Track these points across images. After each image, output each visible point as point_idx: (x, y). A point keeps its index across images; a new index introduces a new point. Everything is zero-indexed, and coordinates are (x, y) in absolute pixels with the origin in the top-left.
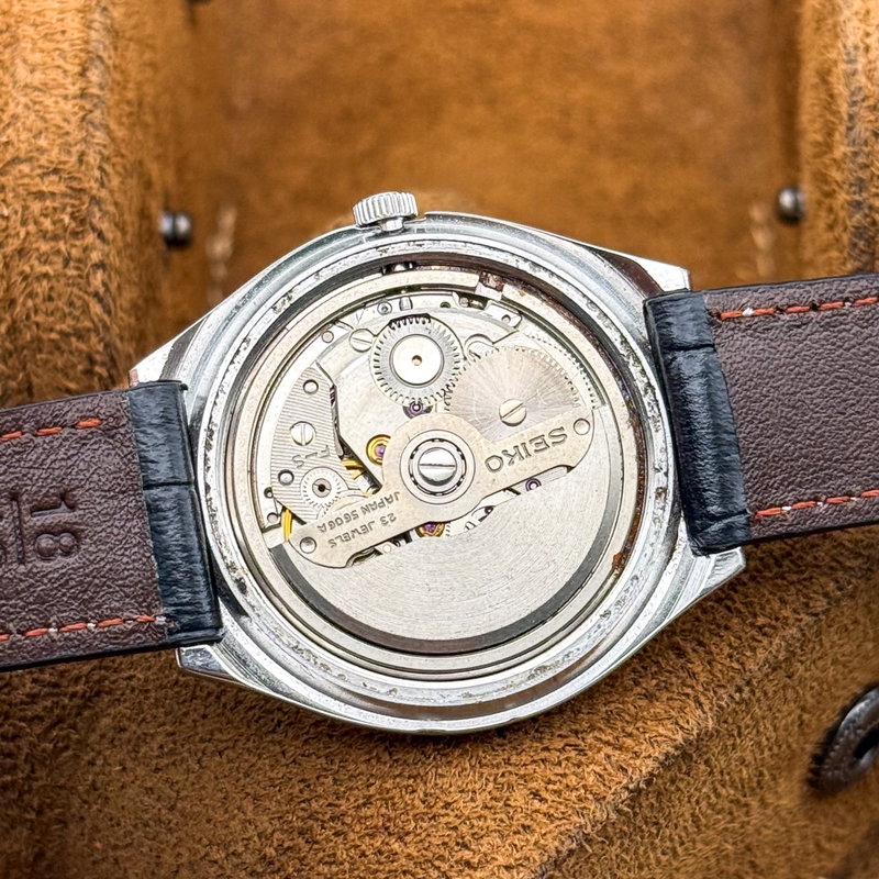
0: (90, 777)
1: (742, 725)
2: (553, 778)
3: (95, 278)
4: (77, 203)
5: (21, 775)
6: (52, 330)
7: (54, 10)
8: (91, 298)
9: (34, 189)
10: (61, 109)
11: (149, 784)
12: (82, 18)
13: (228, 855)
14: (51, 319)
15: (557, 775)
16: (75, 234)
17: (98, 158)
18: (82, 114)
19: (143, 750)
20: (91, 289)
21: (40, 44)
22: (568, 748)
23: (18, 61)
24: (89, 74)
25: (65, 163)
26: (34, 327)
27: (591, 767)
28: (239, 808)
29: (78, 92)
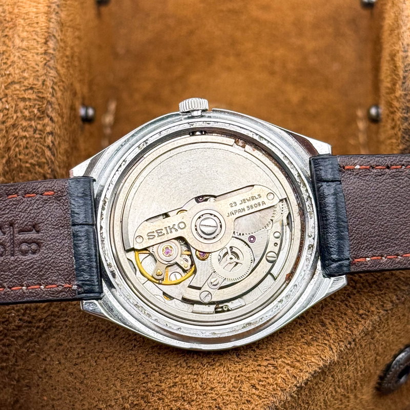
0: (44, 366)
1: (350, 359)
2: (262, 379)
3: (48, 139)
4: (41, 103)
5: (11, 363)
6: (27, 162)
7: (33, 12)
8: (46, 148)
9: (21, 97)
10: (35, 59)
11: (71, 371)
12: (46, 16)
13: (107, 406)
14: (27, 157)
15: (263, 378)
16: (39, 118)
17: (52, 83)
18: (45, 62)
19: (69, 355)
20: (46, 144)
21: (26, 28)
22: (269, 365)
23: (15, 36)
24: (48, 43)
25: (36, 85)
26: (19, 161)
27: (280, 375)
28: (113, 385)
29: (43, 52)
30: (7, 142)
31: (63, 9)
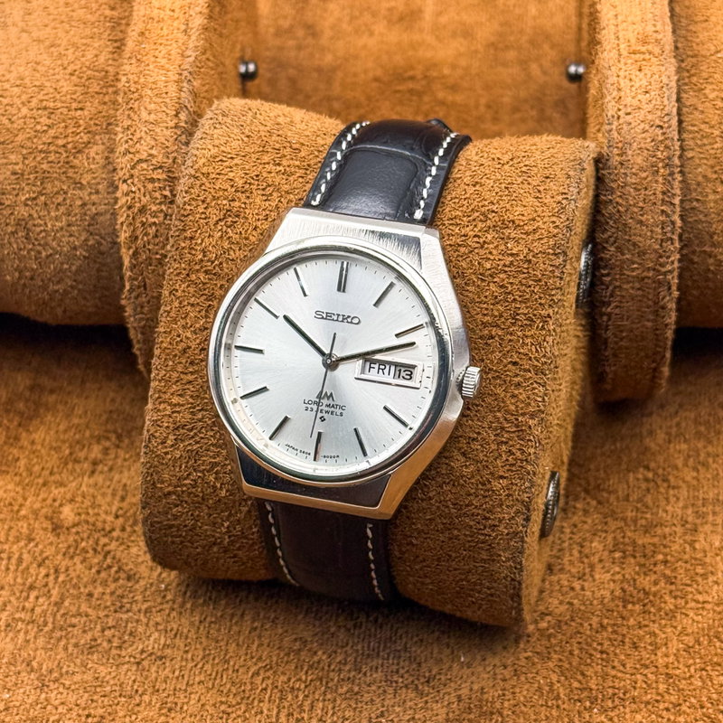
4: (171, 184)
6: (157, 253)
7: (162, 81)
9: (149, 177)
10: (165, 133)
12: (177, 85)
14: (157, 247)
16: (170, 201)
18: (175, 136)
21: (154, 99)
23: (142, 108)
24: (179, 115)
25: (166, 163)
26: (148, 252)
29: (174, 125)
30: (134, 230)
31: (196, 76)
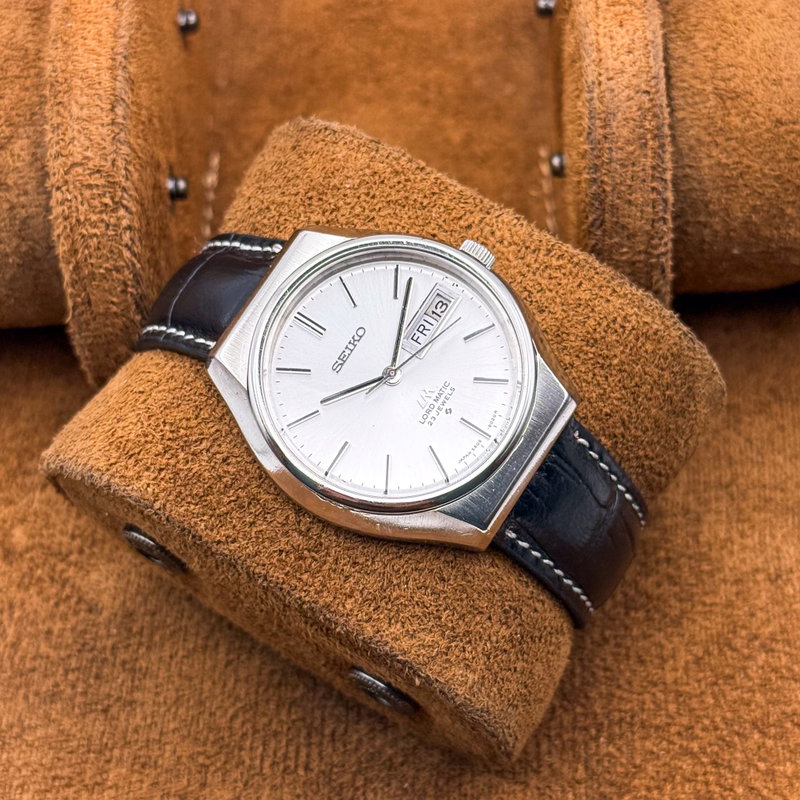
3: (125, 236)
4: (112, 190)
6: (101, 267)
7: (94, 68)
8: (123, 248)
9: (86, 183)
10: (101, 132)
12: (111, 74)
14: (100, 261)
16: (112, 210)
17: (124, 163)
18: (112, 135)
20: (123, 243)
21: (86, 91)
23: (73, 102)
24: (116, 110)
25: (104, 166)
26: (90, 266)
29: (110, 122)
30: (73, 243)
31: (132, 60)
